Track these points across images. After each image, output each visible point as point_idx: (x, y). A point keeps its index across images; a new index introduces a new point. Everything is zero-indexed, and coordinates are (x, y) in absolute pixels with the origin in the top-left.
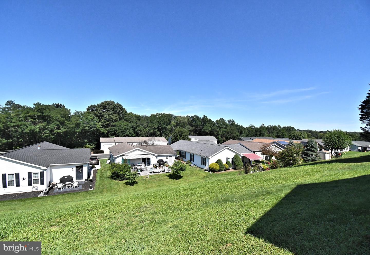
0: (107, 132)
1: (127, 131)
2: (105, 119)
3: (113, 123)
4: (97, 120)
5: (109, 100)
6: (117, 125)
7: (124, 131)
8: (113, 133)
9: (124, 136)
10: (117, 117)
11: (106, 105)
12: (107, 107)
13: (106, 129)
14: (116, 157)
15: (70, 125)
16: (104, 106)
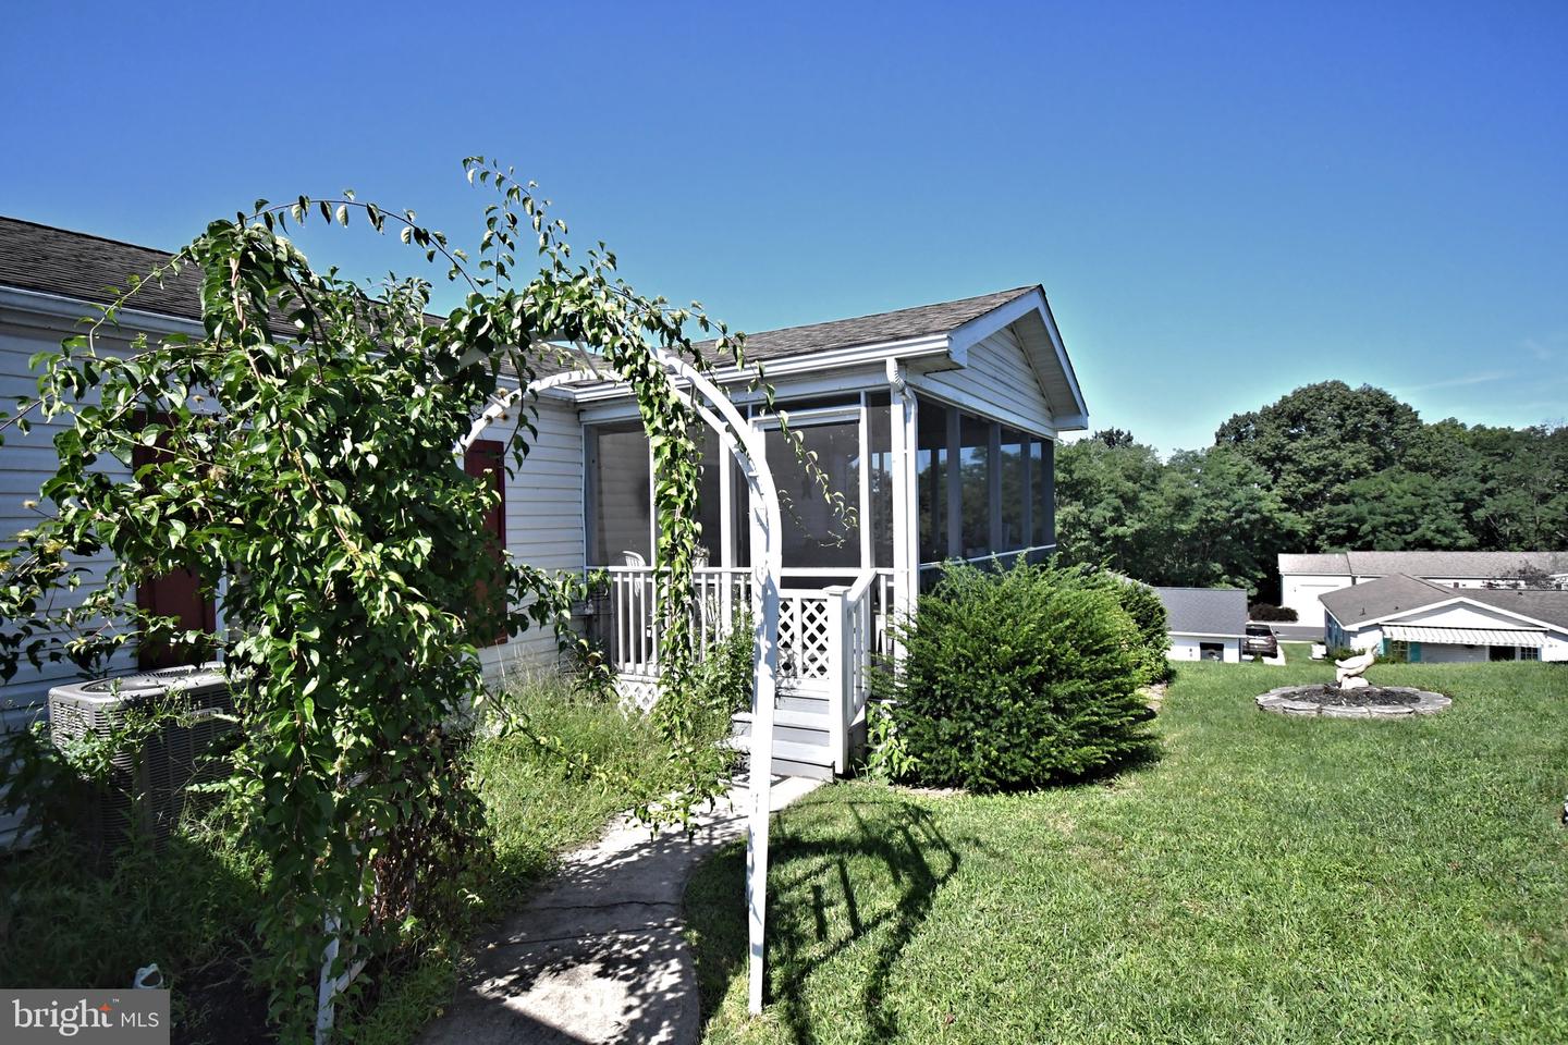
0: (1309, 527)
1: (1420, 521)
2: (1298, 472)
3: (1339, 485)
4: (1261, 477)
5: (1318, 382)
6: (1363, 496)
7: (1401, 524)
8: (1341, 532)
9: (1407, 547)
10: (1362, 457)
11: (1303, 407)
12: (1306, 416)
13: (1305, 513)
14: (1354, 627)
16: (1294, 414)
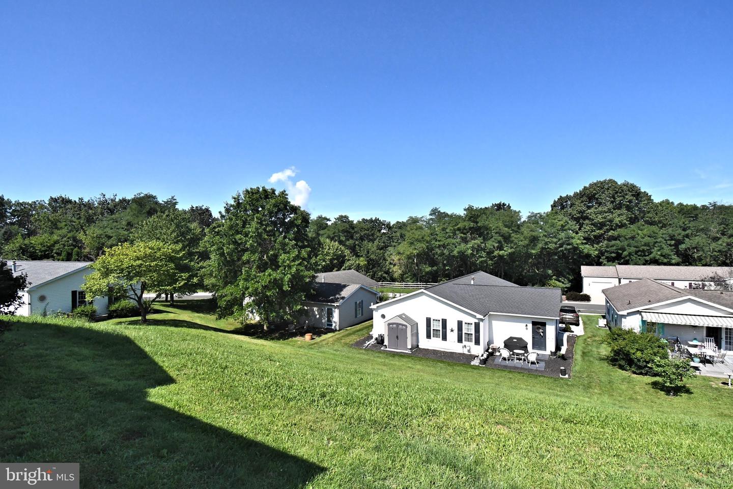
0: (597, 253)
1: (653, 250)
2: (592, 224)
3: (612, 231)
4: (573, 227)
5: (602, 180)
6: (624, 237)
7: (643, 251)
8: (613, 255)
9: (646, 263)
10: (624, 217)
11: (594, 192)
12: (596, 196)
13: (595, 245)
15: (520, 240)
16: (590, 195)
